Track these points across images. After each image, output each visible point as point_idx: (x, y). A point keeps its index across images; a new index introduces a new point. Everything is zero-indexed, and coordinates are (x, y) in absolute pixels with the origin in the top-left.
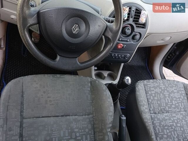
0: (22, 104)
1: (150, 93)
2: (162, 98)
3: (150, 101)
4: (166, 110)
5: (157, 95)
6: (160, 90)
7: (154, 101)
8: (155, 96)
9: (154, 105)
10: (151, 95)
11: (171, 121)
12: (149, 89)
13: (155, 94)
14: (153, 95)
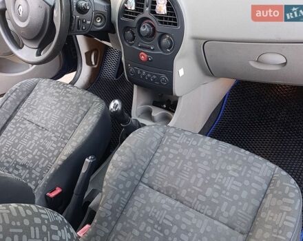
0: (23, 101)
1: (166, 149)
2: (186, 171)
3: (156, 161)
4: (177, 195)
5: (179, 161)
6: (194, 155)
7: (164, 166)
8: (172, 160)
9: (158, 172)
10: (167, 154)
11: (171, 219)
12: (168, 143)
13: (175, 156)
14: (171, 156)
